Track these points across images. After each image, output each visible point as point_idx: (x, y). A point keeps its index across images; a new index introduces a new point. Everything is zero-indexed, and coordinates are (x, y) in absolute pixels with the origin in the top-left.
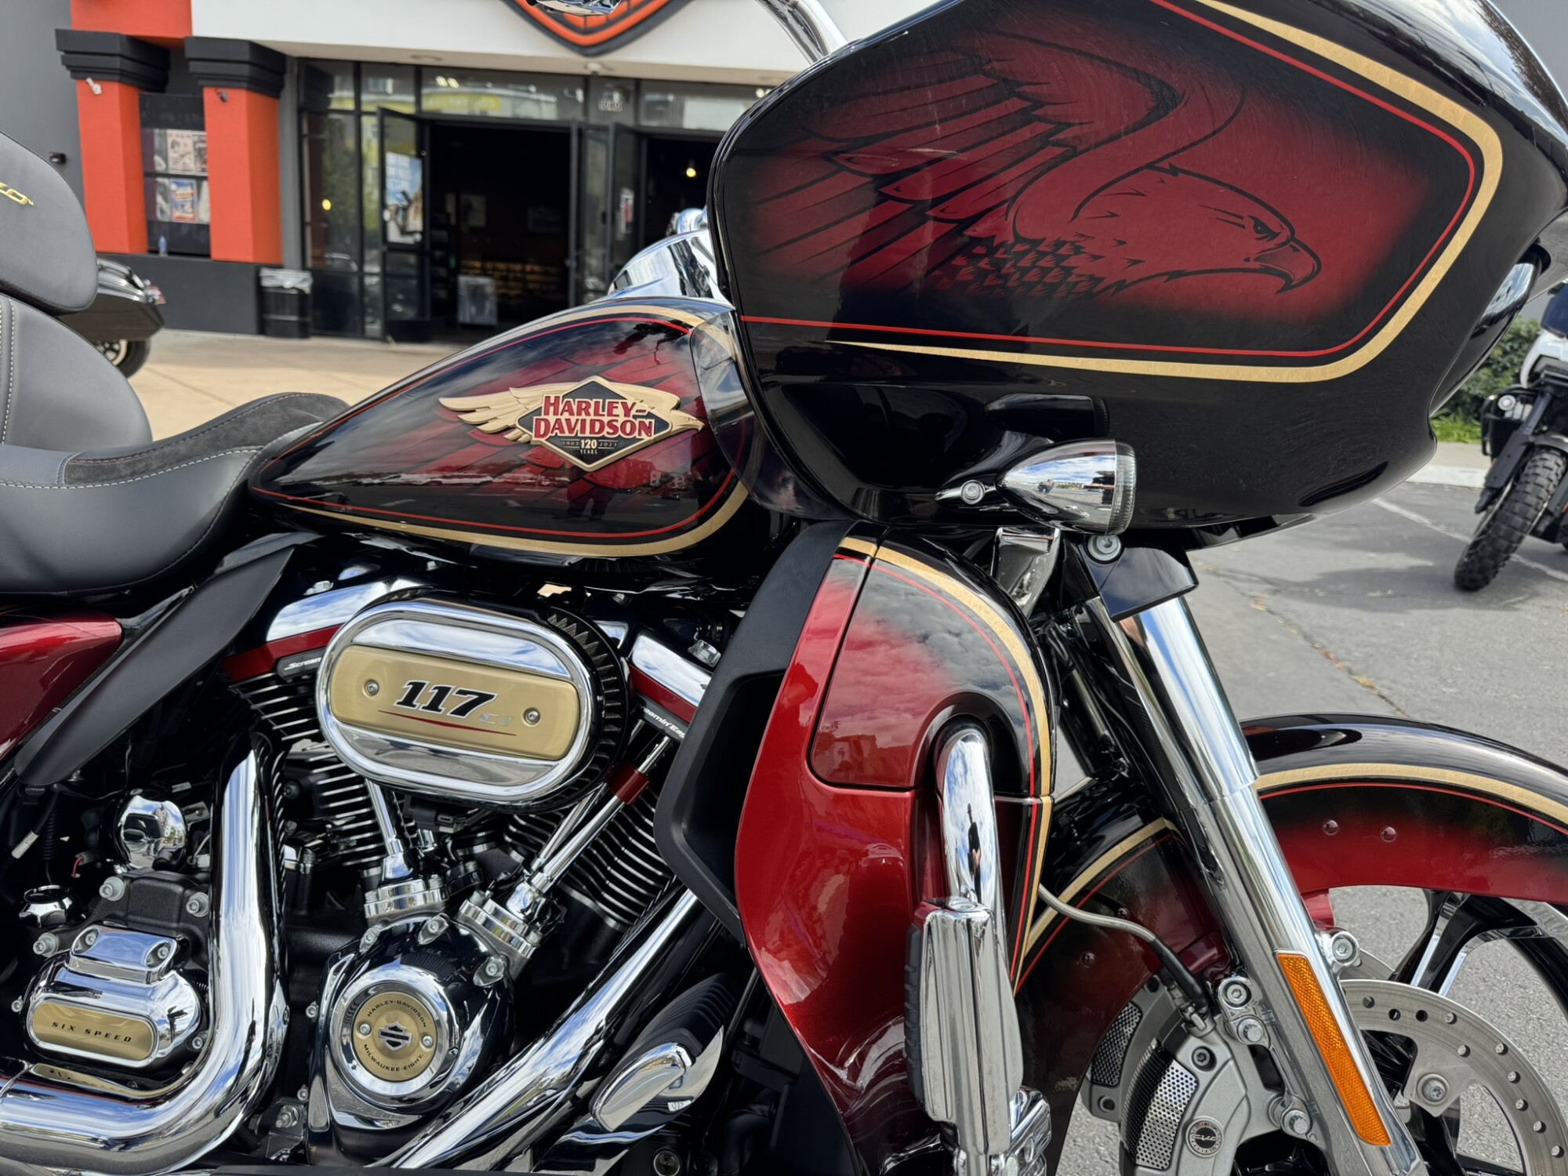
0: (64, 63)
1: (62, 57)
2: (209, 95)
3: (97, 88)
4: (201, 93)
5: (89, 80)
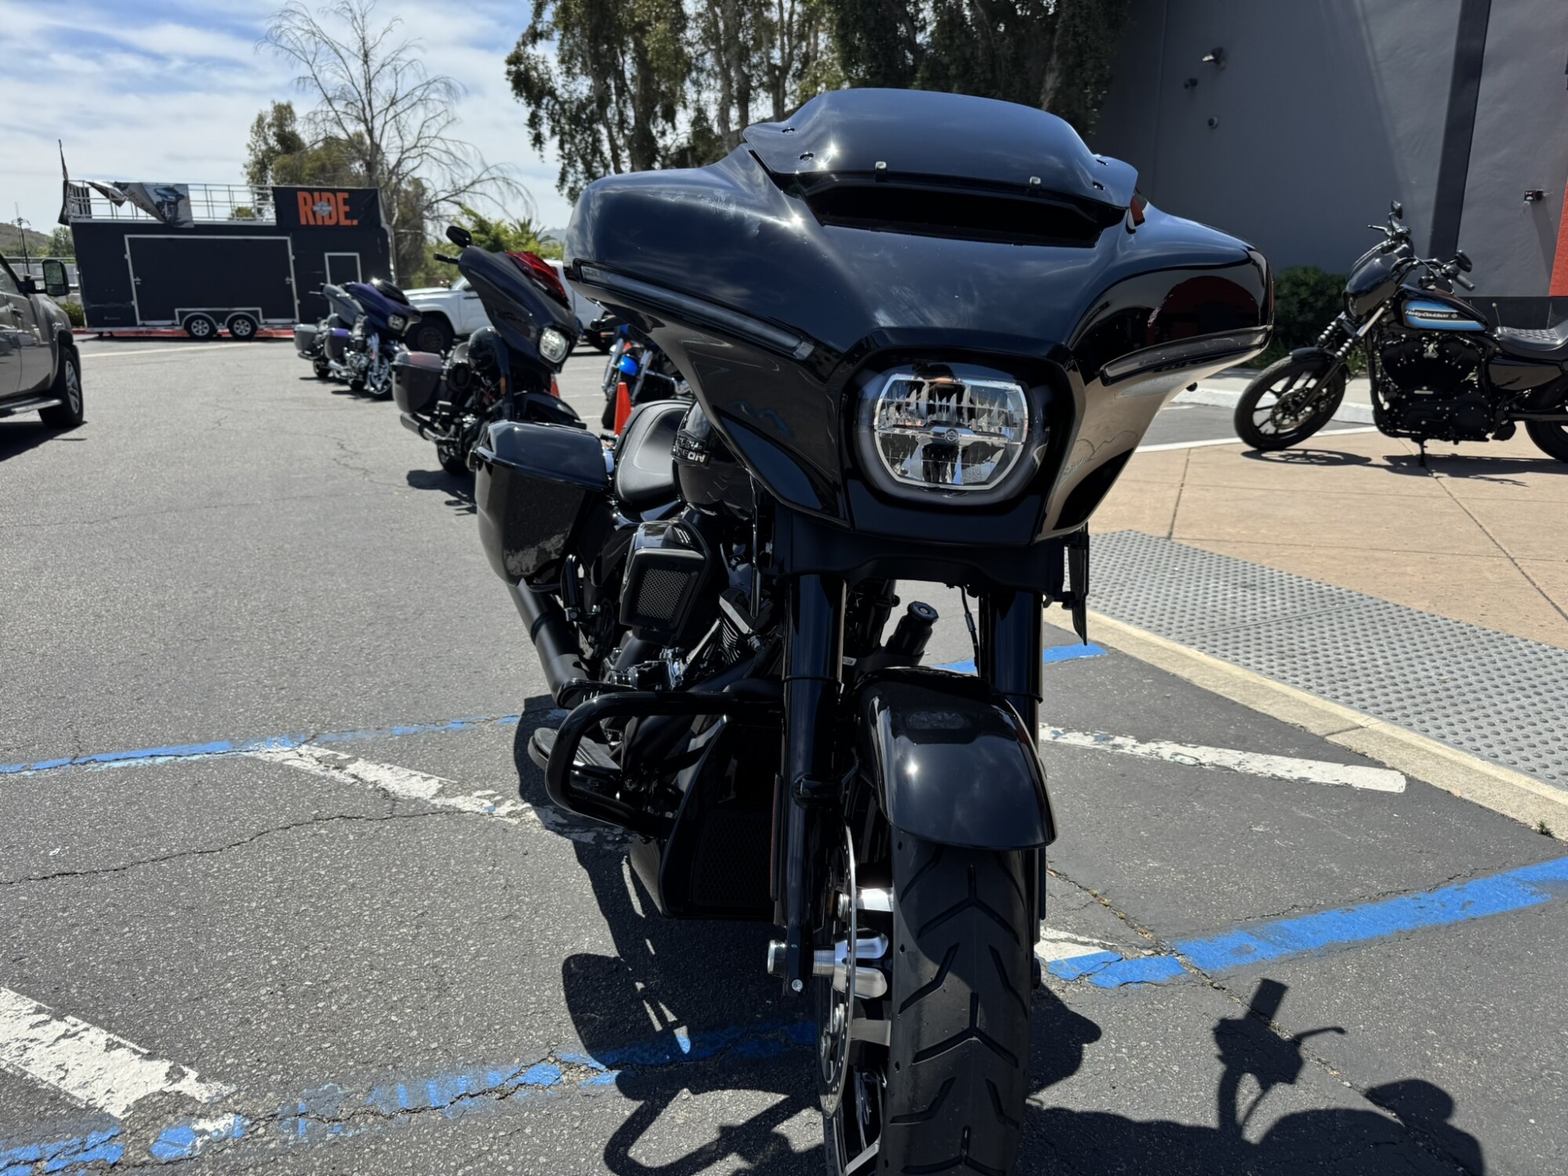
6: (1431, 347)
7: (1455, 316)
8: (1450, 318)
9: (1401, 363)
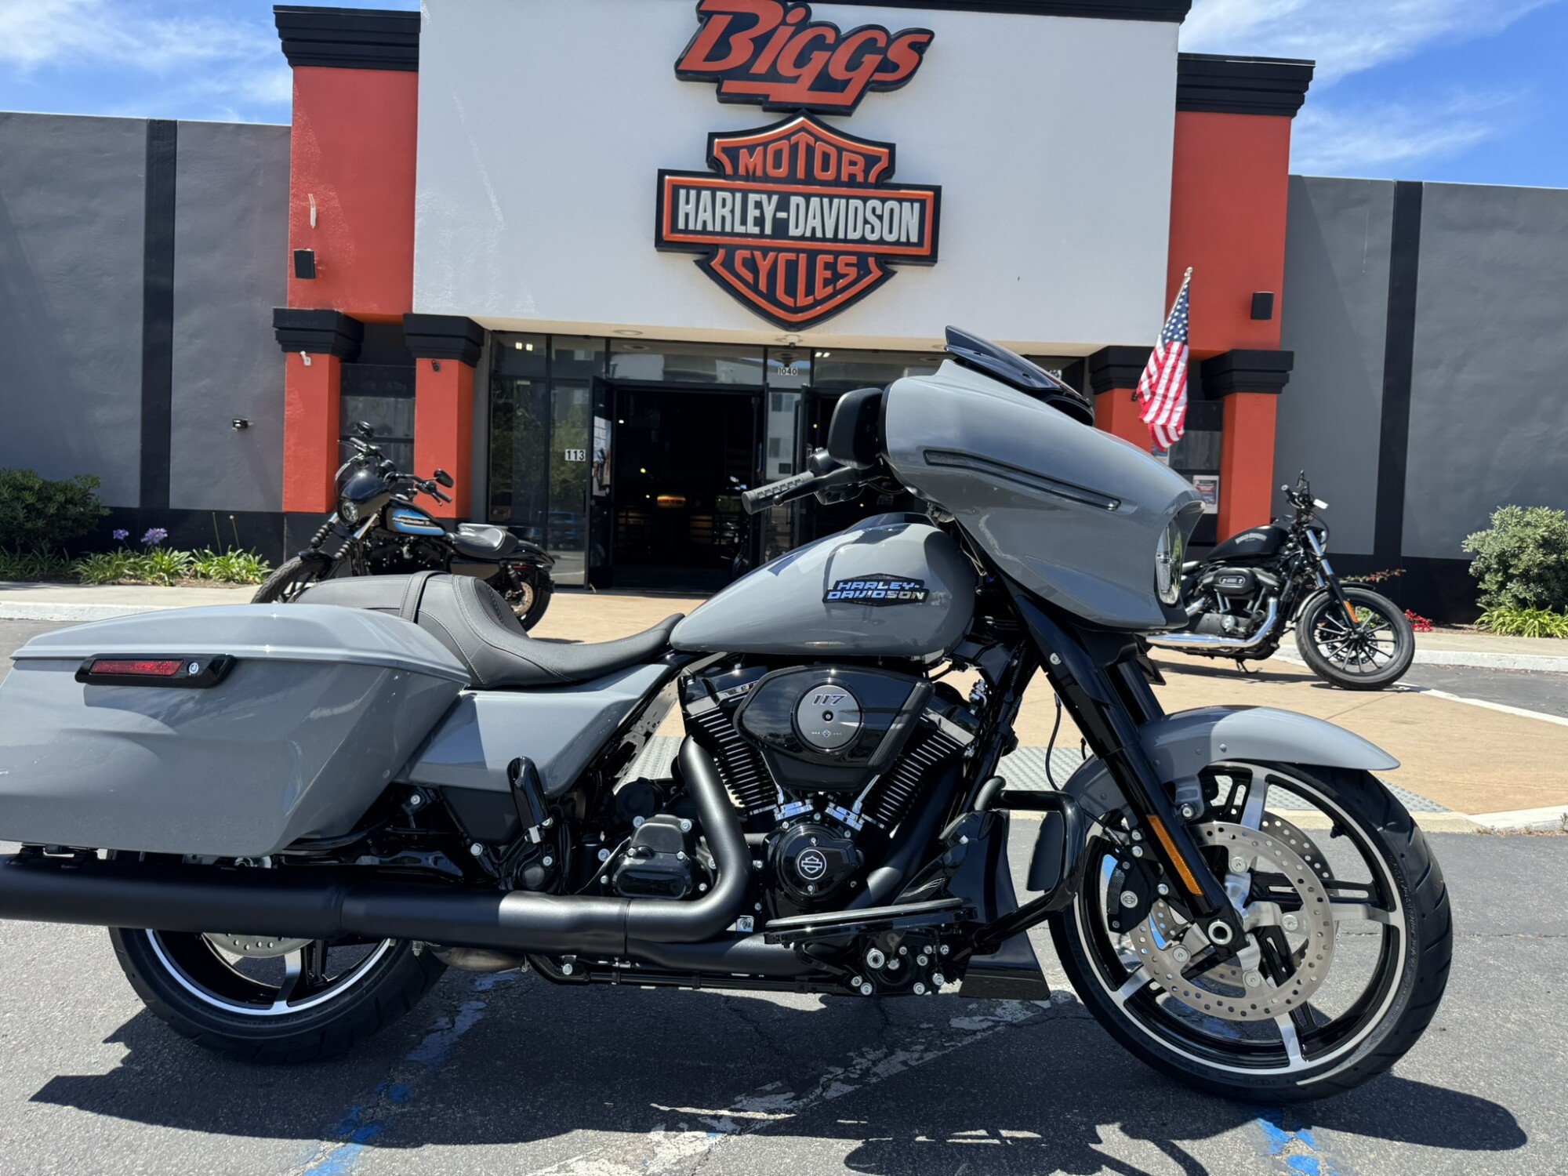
0: (277, 339)
1: (276, 332)
2: (423, 366)
3: (307, 361)
4: (414, 363)
5: (303, 353)
6: (405, 549)
7: (428, 523)
8: (425, 525)
9: (385, 562)
